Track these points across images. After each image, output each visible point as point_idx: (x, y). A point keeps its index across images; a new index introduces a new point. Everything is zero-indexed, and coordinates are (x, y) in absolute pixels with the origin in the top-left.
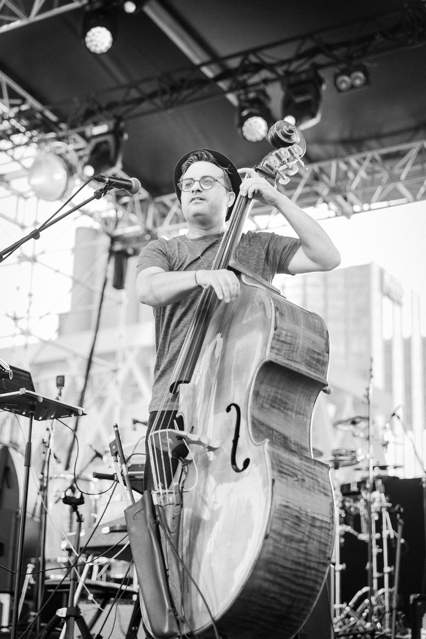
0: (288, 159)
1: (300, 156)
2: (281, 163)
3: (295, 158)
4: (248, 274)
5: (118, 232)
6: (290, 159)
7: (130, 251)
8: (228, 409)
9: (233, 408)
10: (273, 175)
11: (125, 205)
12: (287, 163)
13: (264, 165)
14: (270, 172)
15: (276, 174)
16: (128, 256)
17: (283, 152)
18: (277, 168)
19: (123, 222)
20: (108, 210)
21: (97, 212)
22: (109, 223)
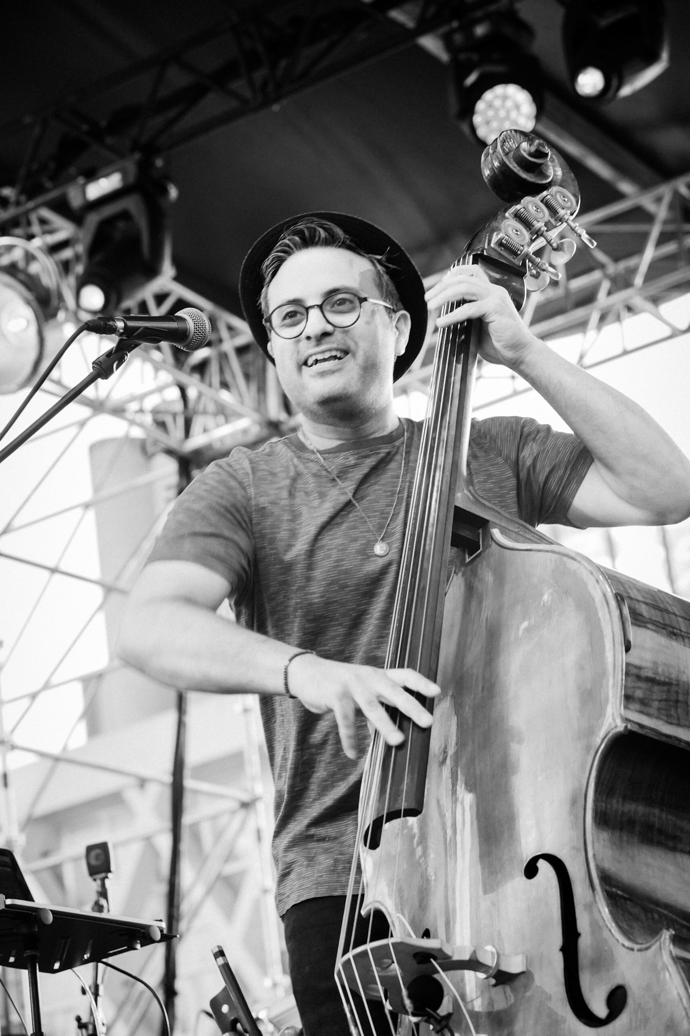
5: (197, 441)
11: (201, 368)
19: (205, 412)
20: (160, 389)
21: (133, 399)
22: (169, 420)
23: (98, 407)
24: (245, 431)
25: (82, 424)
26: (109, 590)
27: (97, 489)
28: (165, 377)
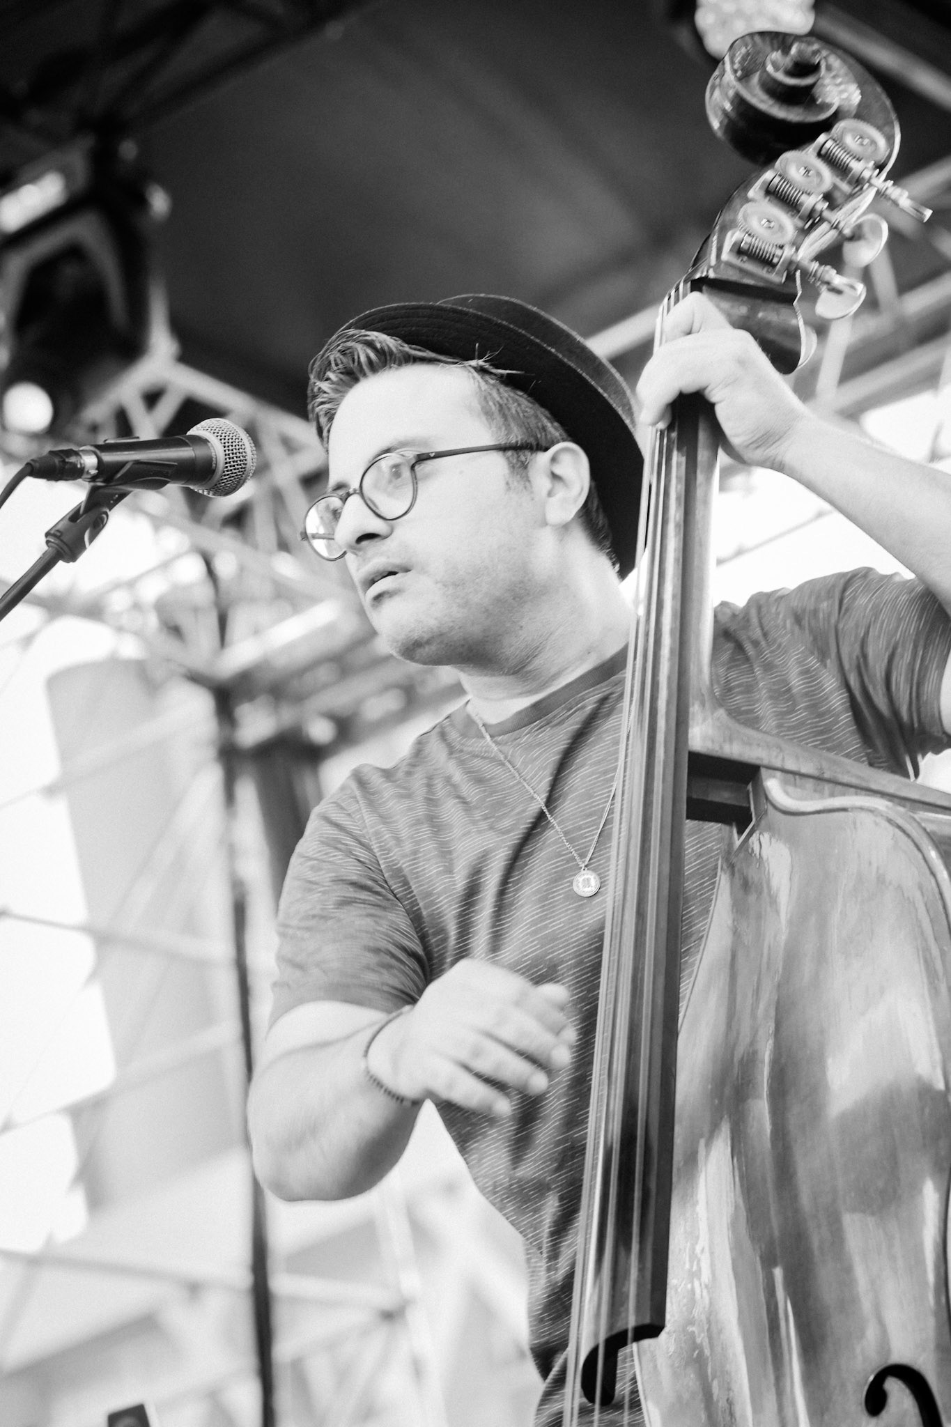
0: (828, 197)
1: (881, 167)
2: (800, 224)
3: (858, 182)
4: (790, 765)
6: (837, 195)
7: (320, 731)
8: (875, 1401)
9: (895, 1389)
10: (780, 285)
12: (826, 214)
13: (725, 256)
14: (762, 279)
15: (791, 278)
16: (314, 755)
17: (795, 173)
18: (788, 252)
19: (253, 600)
20: (165, 565)
21: (117, 586)
22: (185, 621)
23: (56, 607)
24: (329, 629)
25: (28, 640)
26: (104, 940)
27: (65, 755)
28: (174, 540)
